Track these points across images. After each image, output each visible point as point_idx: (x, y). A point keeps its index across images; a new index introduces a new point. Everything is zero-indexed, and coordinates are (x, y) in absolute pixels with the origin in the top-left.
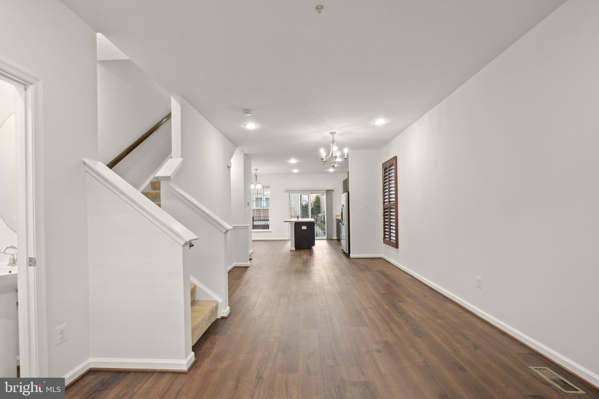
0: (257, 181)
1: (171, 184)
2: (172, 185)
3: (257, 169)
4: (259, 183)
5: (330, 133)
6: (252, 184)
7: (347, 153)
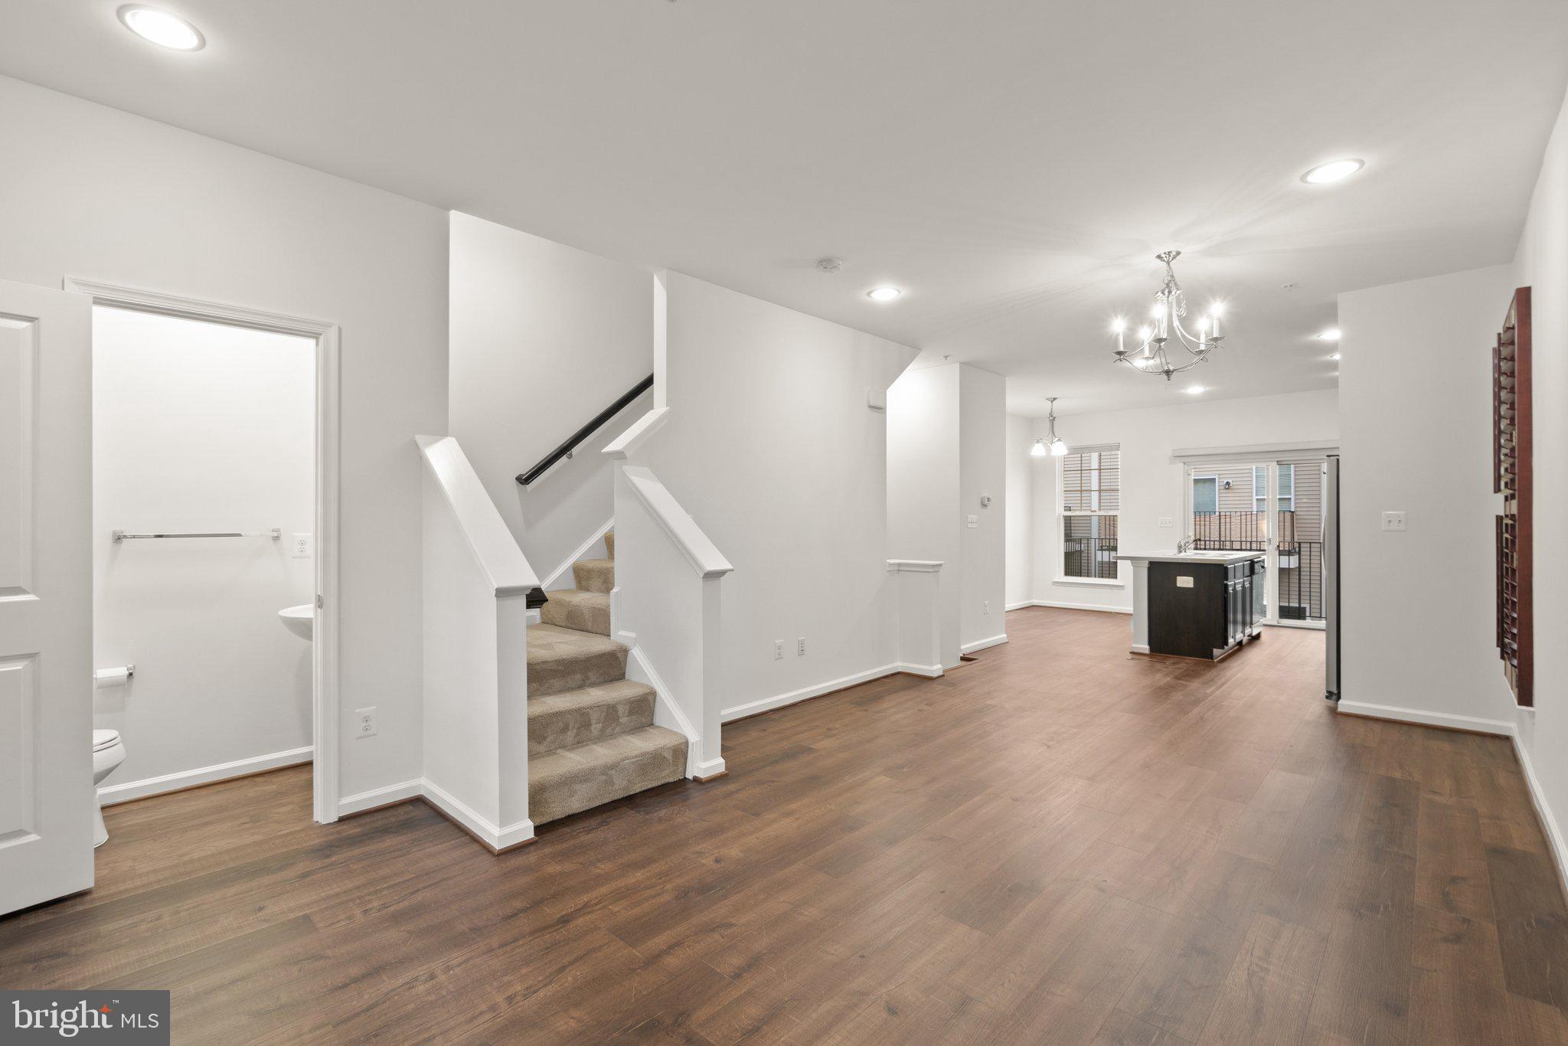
0: (1053, 432)
1: (625, 468)
2: (629, 469)
3: (1055, 399)
4: (1059, 440)
5: (1159, 257)
6: (1038, 442)
7: (1220, 320)
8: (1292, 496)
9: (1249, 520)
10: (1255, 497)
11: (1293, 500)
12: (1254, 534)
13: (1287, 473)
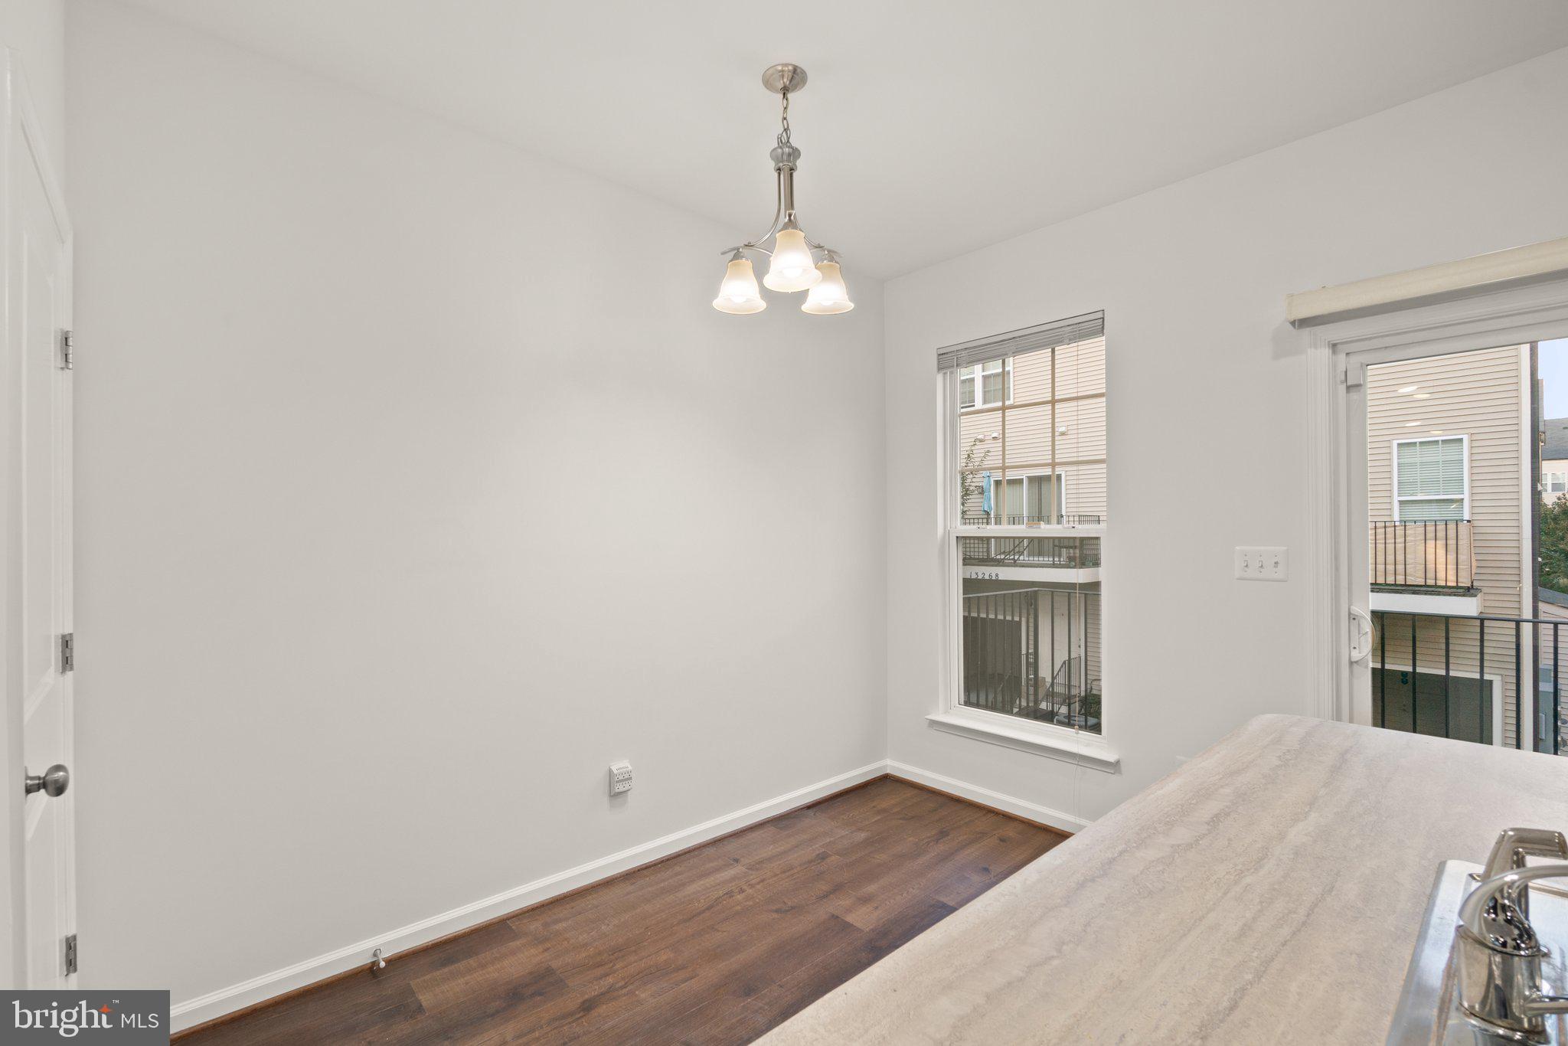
8: (1466, 496)
9: (1390, 535)
10: (1396, 499)
11: (1466, 503)
12: (1400, 568)
13: (1456, 457)
